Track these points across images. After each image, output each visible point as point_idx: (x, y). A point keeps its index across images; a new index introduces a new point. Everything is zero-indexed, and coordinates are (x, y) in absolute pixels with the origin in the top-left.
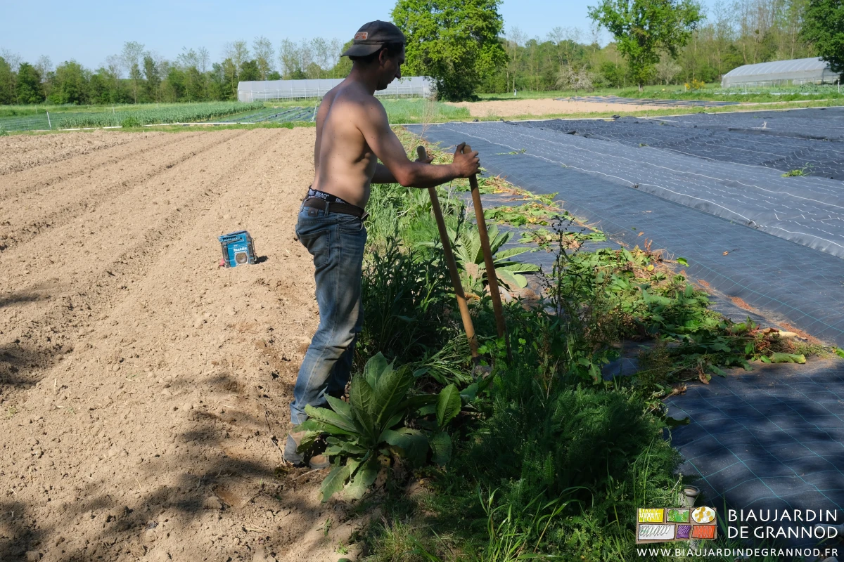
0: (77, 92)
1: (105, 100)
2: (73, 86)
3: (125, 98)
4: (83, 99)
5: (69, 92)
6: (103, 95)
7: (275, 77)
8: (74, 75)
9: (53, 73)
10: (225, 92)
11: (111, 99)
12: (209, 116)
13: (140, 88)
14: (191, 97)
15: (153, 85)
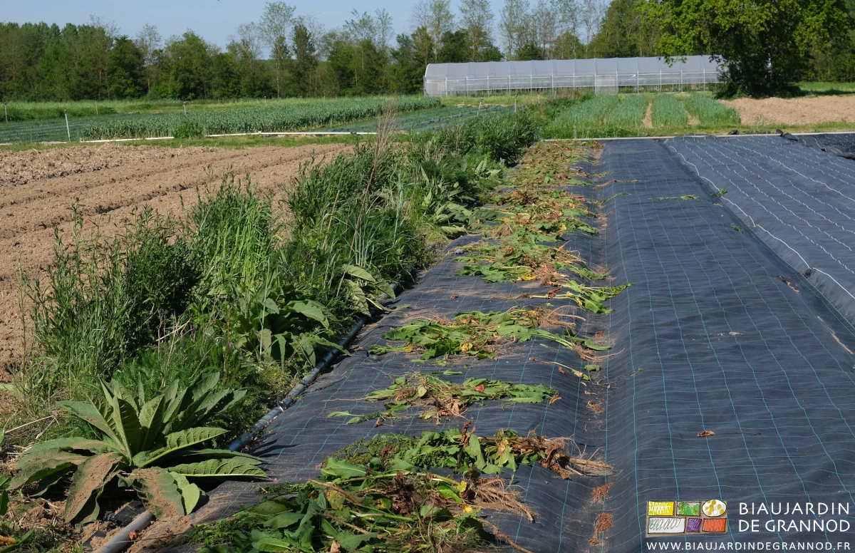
0: (193, 80)
1: (234, 92)
2: (187, 71)
3: (263, 90)
4: (203, 91)
5: (182, 80)
6: (231, 84)
7: (494, 56)
8: (191, 55)
9: (161, 51)
10: (414, 80)
11: (243, 90)
12: (327, 120)
13: (287, 73)
14: (361, 88)
15: (305, 69)
